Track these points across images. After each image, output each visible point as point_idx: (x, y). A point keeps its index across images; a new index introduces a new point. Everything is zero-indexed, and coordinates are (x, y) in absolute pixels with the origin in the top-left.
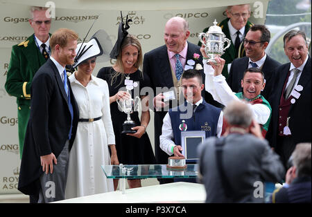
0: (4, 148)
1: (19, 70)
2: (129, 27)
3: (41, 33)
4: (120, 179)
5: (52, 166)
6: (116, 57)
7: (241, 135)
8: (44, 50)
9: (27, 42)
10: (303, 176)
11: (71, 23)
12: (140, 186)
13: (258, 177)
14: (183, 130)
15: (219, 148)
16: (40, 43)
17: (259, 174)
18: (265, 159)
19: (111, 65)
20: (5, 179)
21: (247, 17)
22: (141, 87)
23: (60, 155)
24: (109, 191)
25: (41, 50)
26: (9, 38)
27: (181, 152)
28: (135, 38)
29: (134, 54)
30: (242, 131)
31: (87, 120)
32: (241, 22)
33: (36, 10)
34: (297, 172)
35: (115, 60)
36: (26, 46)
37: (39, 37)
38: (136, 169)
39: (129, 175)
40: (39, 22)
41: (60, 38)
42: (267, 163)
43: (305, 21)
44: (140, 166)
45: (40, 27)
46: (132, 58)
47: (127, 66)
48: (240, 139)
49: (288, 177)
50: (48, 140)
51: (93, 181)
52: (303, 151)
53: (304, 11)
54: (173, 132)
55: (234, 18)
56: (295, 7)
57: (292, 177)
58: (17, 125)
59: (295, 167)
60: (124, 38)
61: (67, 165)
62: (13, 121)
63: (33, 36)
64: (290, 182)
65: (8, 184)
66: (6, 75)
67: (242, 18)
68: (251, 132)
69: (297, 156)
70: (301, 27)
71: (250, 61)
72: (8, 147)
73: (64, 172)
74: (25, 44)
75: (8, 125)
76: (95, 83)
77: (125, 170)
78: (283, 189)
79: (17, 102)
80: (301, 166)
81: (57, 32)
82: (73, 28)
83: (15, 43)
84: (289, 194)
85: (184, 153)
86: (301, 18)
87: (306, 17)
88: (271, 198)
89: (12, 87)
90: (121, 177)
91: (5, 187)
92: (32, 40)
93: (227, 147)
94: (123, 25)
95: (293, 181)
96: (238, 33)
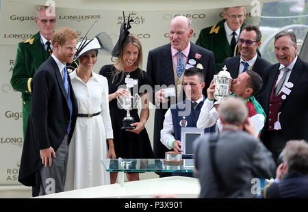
0: (8, 140)
1: (25, 66)
2: (130, 27)
3: (46, 32)
4: (119, 172)
5: (50, 160)
6: (118, 56)
7: (235, 131)
8: (49, 48)
9: (33, 40)
10: (294, 172)
11: (75, 22)
12: (138, 179)
13: (249, 172)
14: (183, 126)
15: (213, 144)
16: (44, 41)
17: (250, 169)
18: (256, 155)
19: (112, 63)
20: (9, 171)
21: (243, 18)
22: (140, 84)
23: (59, 149)
24: (105, 184)
25: (46, 47)
26: (15, 36)
27: (180, 147)
28: (136, 37)
29: (135, 53)
30: (235, 128)
31: (87, 116)
32: (237, 23)
33: (41, 9)
34: (287, 168)
35: (116, 58)
36: (31, 43)
37: (44, 35)
38: (134, 163)
39: (127, 168)
40: (44, 21)
41: (58, 37)
42: (259, 159)
43: (298, 23)
44: (138, 160)
45: (46, 25)
46: (133, 57)
47: (127, 64)
48: (233, 135)
49: (278, 172)
50: (47, 134)
51: (91, 174)
52: (293, 149)
53: (297, 14)
54: (174, 127)
55: (230, 20)
56: (288, 10)
57: (282, 172)
58: (21, 120)
59: (285, 163)
60: (125, 37)
61: (66, 158)
62: (17, 115)
63: (39, 34)
64: (280, 178)
65: (12, 175)
66: (12, 72)
67: (238, 19)
68: (244, 130)
69: (287, 153)
70: (294, 29)
71: (241, 60)
72: (12, 140)
73: (63, 165)
74: (31, 41)
75: (13, 119)
76: (95, 80)
77: (124, 163)
78: (274, 185)
79: (22, 97)
80: (291, 163)
81: (59, 30)
82: (74, 27)
83: (21, 41)
84: (280, 189)
85: (183, 149)
86: (294, 21)
87: (299, 20)
88: (262, 192)
89: (17, 82)
90: (120, 171)
91: (9, 178)
92: (37, 37)
93: (220, 144)
94: (125, 25)
95: (283, 177)
96: (234, 34)
